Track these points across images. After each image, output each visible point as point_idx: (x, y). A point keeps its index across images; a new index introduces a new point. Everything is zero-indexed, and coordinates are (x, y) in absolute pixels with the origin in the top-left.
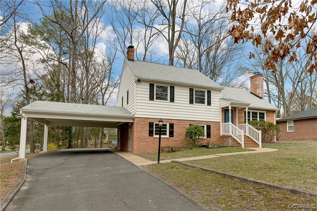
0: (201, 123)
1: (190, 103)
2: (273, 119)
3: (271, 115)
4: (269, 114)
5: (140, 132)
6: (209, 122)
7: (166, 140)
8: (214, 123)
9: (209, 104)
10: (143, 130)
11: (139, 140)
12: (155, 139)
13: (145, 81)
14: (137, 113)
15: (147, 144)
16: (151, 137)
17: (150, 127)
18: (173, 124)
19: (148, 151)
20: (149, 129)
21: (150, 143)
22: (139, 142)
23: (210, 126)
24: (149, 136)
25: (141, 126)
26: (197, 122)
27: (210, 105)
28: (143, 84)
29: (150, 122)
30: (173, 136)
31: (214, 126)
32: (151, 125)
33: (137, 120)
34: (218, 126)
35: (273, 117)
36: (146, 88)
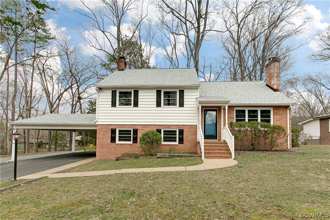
0: (171, 128)
1: (157, 106)
2: (285, 117)
3: (281, 112)
4: (278, 111)
5: (103, 139)
6: (181, 126)
7: (130, 146)
8: (189, 127)
9: (182, 105)
10: (104, 137)
11: (101, 146)
12: (117, 146)
13: (107, 88)
14: (99, 120)
15: (109, 150)
16: (113, 143)
17: (112, 133)
18: (137, 129)
19: (110, 158)
20: (111, 136)
21: (112, 149)
22: (101, 148)
23: (183, 130)
24: (111, 142)
25: (103, 133)
26: (167, 126)
27: (183, 107)
28: (106, 91)
29: (112, 129)
30: (137, 143)
31: (188, 130)
32: (113, 132)
33: (99, 127)
34: (194, 130)
35: (285, 115)
36: (108, 95)
